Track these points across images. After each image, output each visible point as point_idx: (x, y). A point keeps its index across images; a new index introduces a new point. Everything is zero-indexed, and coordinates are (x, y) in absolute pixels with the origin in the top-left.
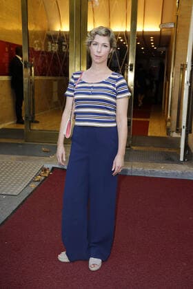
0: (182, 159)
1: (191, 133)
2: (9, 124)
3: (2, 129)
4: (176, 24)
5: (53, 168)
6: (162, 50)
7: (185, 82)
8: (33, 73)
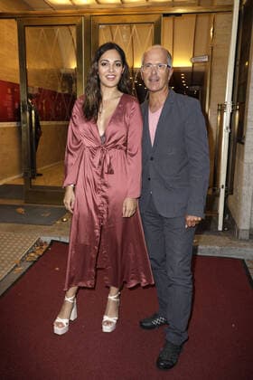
0: (220, 228)
1: (232, 194)
2: (14, 179)
4: (211, 58)
5: (52, 241)
6: (195, 89)
7: (224, 128)
8: (33, 118)
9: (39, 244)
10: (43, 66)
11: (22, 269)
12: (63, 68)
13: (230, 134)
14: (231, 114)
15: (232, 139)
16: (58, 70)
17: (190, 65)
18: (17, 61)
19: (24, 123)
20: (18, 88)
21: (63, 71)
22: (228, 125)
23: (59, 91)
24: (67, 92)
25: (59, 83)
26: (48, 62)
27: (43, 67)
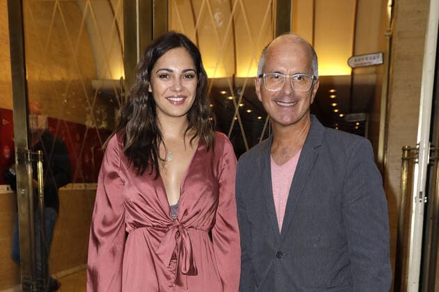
4: (389, 57)
6: (358, 118)
7: (415, 194)
8: (40, 176)
10: (59, 75)
12: (96, 78)
13: (426, 205)
14: (429, 167)
15: (430, 214)
16: (88, 81)
17: (347, 71)
18: (8, 65)
19: (22, 187)
20: (10, 119)
21: (96, 84)
22: (422, 189)
23: (89, 124)
24: (104, 125)
25: (91, 108)
26: (67, 66)
27: (57, 77)
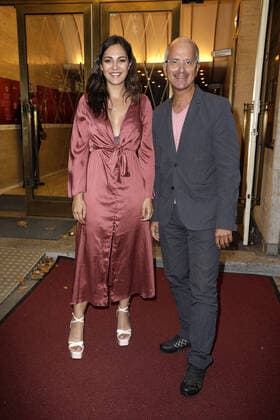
0: (245, 242)
1: (259, 204)
2: (13, 189)
3: (3, 195)
5: (59, 257)
6: (215, 87)
7: (251, 130)
8: (36, 120)
9: (45, 260)
11: (27, 288)
12: (67, 63)
13: (257, 137)
14: (259, 115)
16: (62, 65)
17: (210, 59)
19: (25, 126)
20: (18, 86)
21: (67, 67)
22: (255, 127)
23: (61, 89)
24: (69, 90)
26: (49, 57)
